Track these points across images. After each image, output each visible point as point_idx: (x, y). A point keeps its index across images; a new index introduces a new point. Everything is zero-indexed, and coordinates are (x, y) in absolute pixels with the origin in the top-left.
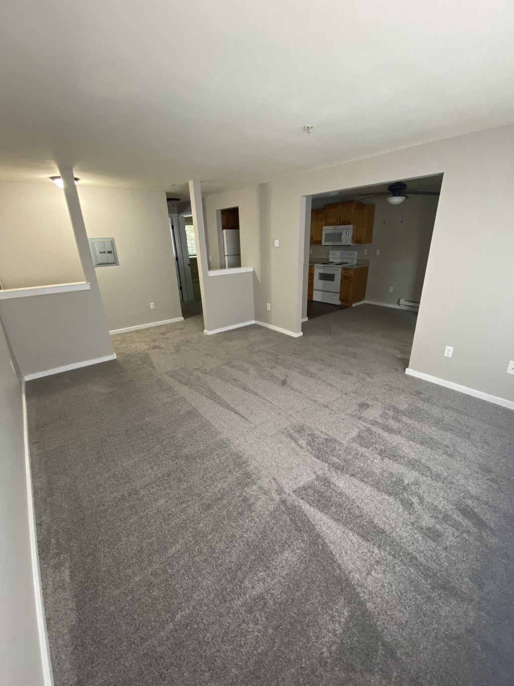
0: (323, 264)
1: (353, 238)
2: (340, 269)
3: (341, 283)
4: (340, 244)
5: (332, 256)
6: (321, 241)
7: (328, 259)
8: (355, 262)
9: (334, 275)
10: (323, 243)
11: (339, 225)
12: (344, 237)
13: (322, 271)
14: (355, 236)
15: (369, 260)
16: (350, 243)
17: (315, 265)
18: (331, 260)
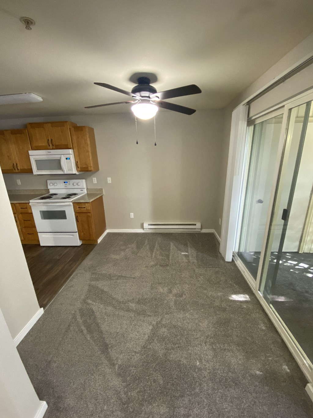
0: (42, 198)
1: (77, 165)
2: (71, 204)
3: (77, 220)
4: (60, 172)
5: (53, 187)
6: (32, 169)
7: (48, 190)
8: (85, 191)
9: (65, 211)
10: (35, 172)
11: (53, 149)
12: (64, 163)
13: (44, 208)
14: (79, 163)
15: (102, 189)
16: (75, 171)
17: (31, 201)
18: (52, 192)
